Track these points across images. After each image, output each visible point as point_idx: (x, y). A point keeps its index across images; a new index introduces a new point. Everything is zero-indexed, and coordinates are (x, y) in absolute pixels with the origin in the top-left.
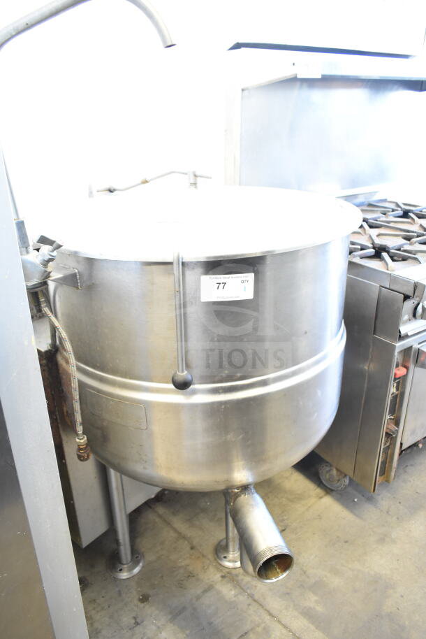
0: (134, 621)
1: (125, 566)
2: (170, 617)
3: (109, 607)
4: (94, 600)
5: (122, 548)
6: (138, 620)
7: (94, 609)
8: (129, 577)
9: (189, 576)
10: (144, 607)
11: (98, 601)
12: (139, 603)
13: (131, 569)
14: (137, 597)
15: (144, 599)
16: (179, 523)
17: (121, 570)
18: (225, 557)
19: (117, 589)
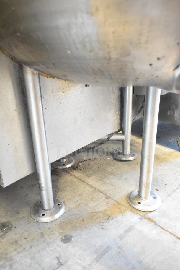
0: (56, 261)
1: (48, 211)
2: (95, 256)
3: (31, 248)
4: (16, 242)
5: (44, 193)
6: (61, 261)
7: (15, 250)
8: (51, 220)
9: (109, 219)
10: (67, 247)
11: (19, 243)
12: (62, 244)
13: (52, 214)
14: (60, 238)
15: (67, 239)
16: (92, 181)
17: (44, 215)
18: (139, 203)
19: (40, 231)
